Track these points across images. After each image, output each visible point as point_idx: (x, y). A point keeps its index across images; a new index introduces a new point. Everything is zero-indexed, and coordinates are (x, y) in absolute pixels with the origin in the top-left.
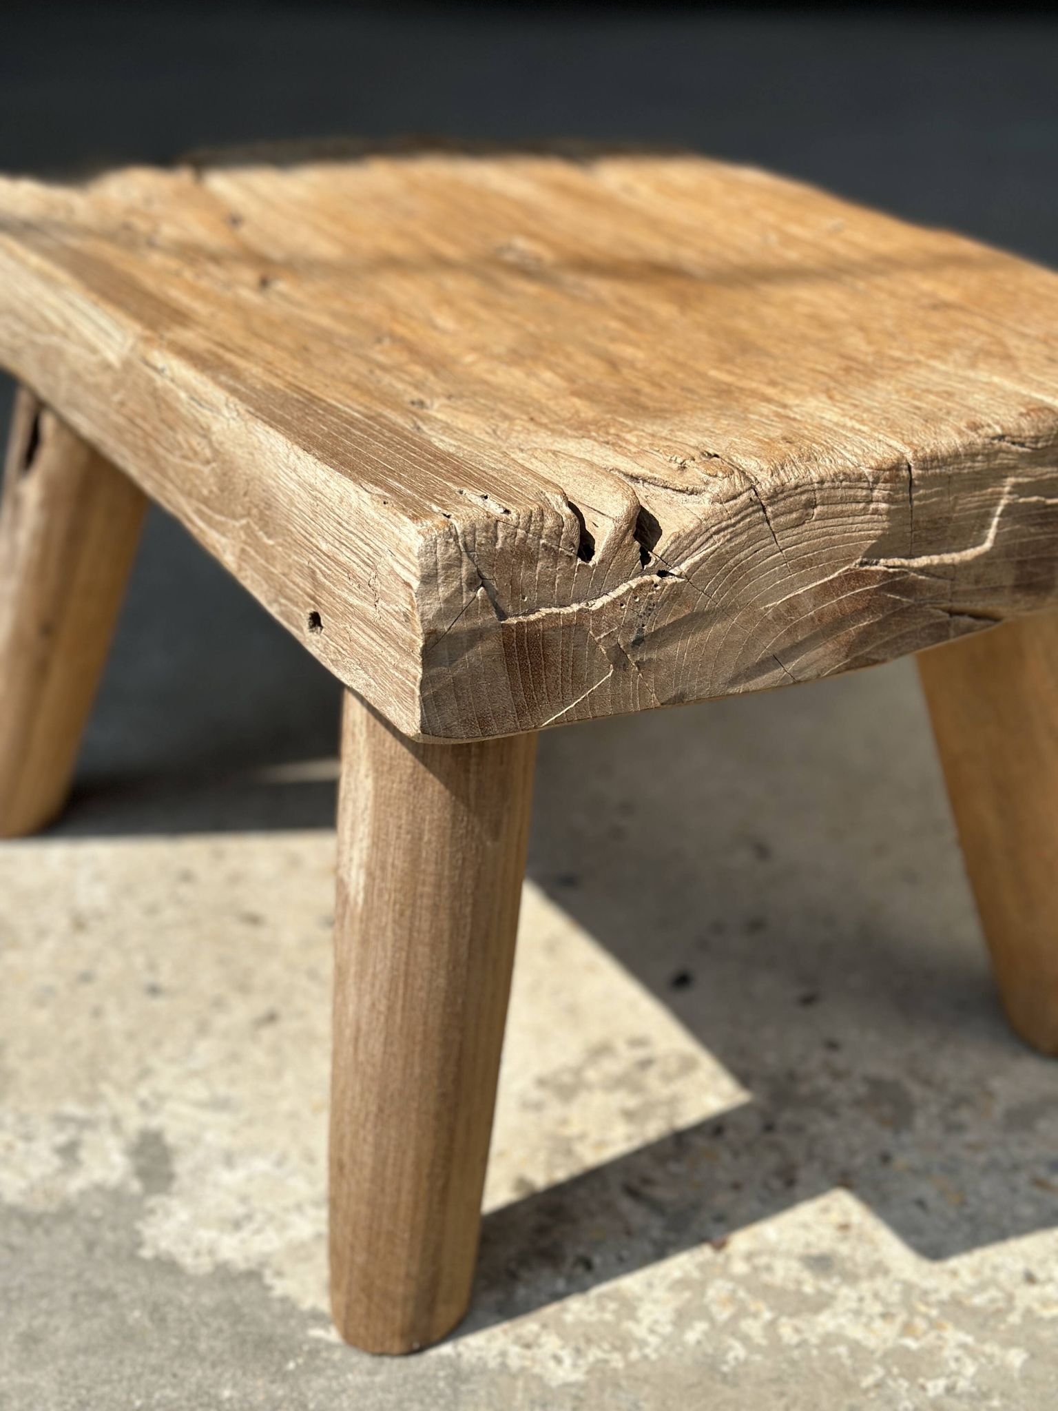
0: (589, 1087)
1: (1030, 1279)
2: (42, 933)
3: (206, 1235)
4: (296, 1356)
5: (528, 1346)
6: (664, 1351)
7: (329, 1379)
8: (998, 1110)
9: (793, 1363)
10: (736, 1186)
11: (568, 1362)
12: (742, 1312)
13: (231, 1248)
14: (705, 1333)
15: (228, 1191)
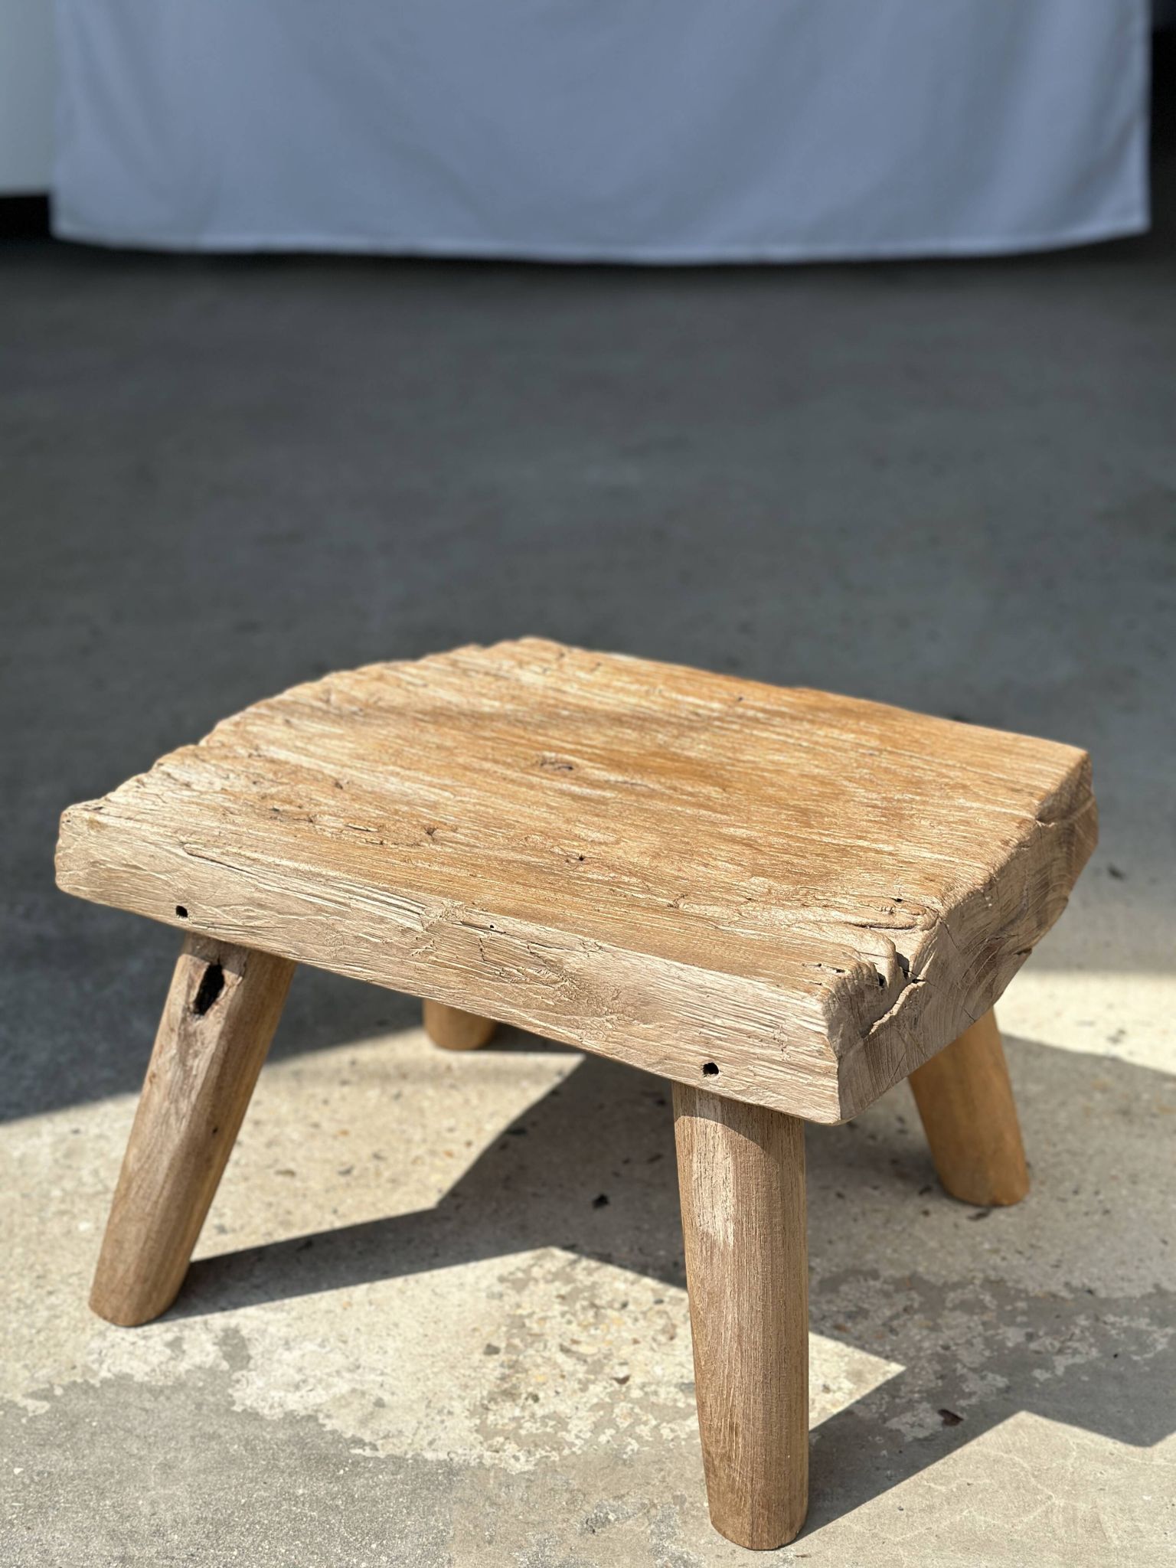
0: (536, 1280)
3: (276, 1395)
4: (344, 1467)
5: (497, 1451)
6: (585, 1449)
7: (367, 1479)
9: (669, 1450)
10: (636, 1342)
11: (523, 1459)
12: (637, 1421)
13: (295, 1402)
14: (612, 1436)
15: (288, 1365)
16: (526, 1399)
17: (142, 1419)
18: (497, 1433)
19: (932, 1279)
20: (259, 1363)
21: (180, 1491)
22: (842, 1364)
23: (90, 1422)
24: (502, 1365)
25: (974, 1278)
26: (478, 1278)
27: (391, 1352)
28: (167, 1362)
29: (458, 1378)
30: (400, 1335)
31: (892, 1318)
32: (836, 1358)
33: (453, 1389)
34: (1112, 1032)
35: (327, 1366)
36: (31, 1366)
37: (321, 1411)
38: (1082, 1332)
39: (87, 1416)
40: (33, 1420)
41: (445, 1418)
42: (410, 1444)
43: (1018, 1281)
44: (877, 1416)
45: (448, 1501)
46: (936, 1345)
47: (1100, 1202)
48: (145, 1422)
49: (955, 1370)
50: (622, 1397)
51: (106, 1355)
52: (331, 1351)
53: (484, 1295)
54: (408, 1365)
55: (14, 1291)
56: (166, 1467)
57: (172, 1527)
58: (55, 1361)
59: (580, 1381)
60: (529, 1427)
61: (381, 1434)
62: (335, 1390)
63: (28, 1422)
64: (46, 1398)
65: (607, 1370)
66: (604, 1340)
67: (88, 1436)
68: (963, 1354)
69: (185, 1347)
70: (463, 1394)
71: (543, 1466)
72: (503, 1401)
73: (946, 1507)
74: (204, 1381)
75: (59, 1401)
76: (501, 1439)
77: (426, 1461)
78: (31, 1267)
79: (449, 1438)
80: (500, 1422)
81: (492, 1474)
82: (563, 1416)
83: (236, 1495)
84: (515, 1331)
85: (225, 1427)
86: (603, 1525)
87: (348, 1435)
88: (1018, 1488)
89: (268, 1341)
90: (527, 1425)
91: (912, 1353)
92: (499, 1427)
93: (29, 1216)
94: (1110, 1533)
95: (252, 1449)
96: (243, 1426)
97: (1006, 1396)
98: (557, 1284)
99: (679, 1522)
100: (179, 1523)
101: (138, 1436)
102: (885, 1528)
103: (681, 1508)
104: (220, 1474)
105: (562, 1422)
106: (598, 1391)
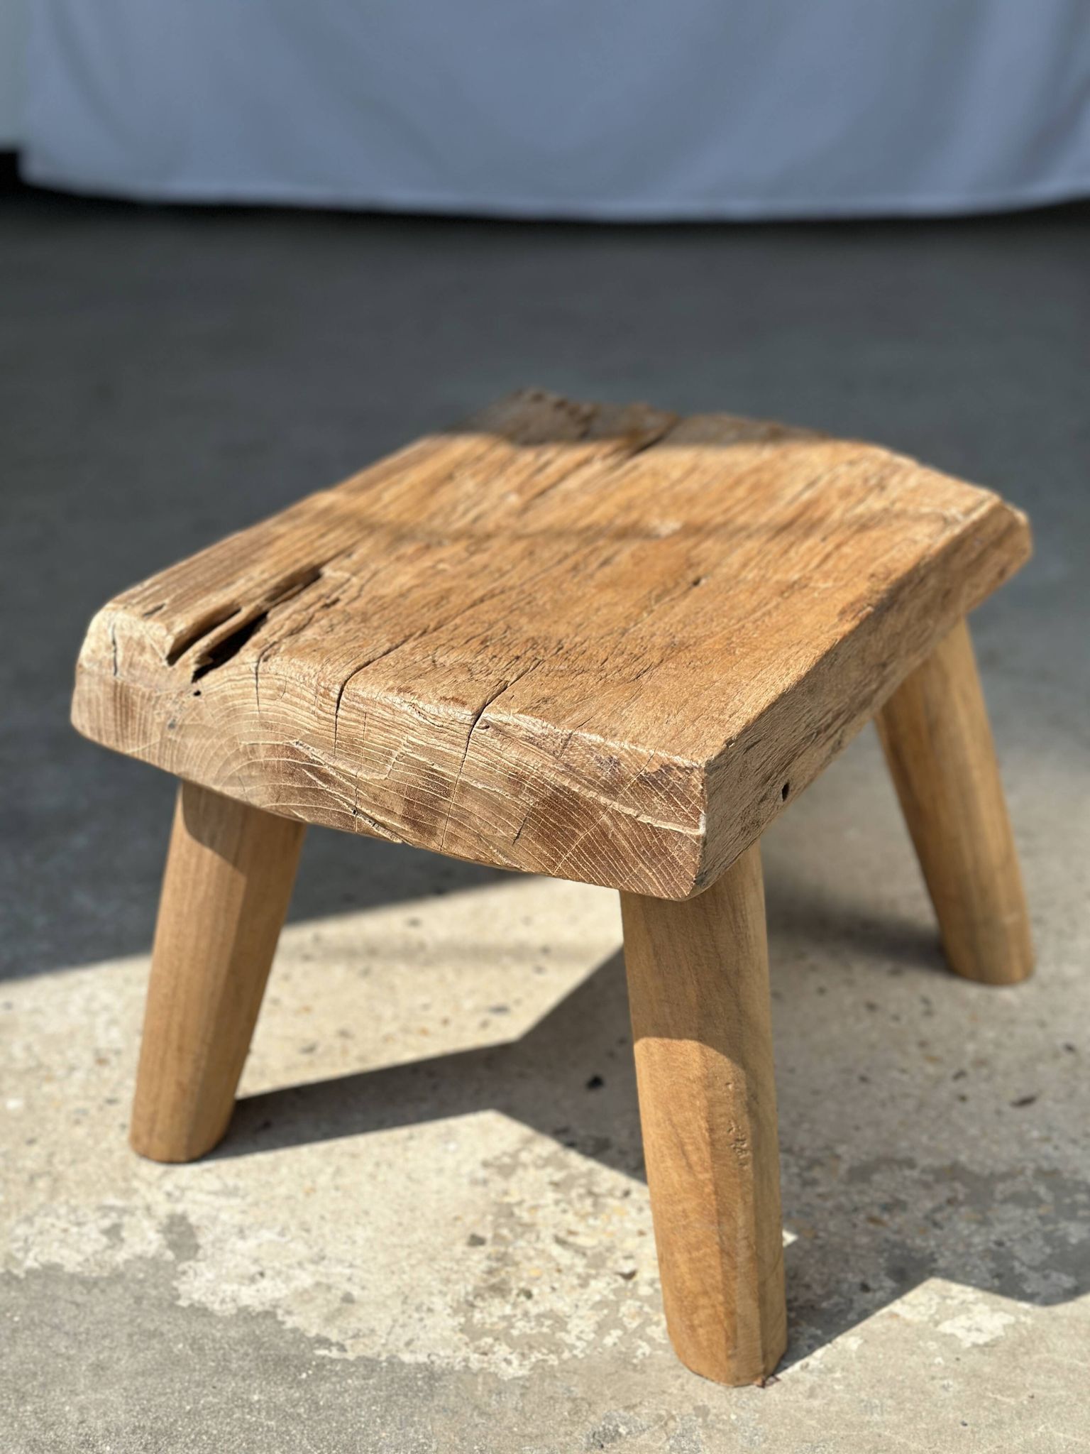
0: (525, 1166)
1: (865, 1288)
2: (72, 1069)
3: (228, 1289)
4: (306, 1370)
5: (485, 1354)
6: (588, 1352)
7: (334, 1384)
8: (843, 1168)
10: (641, 1233)
11: (516, 1363)
12: (647, 1322)
13: (249, 1296)
14: (619, 1338)
15: (243, 1255)
16: (518, 1295)
17: (72, 1314)
18: (485, 1333)
19: (975, 1168)
20: (209, 1253)
21: (113, 1395)
22: (881, 1261)
23: (12, 1317)
24: (489, 1257)
25: (1024, 1168)
26: (460, 1162)
27: (360, 1242)
28: (103, 1252)
29: (438, 1271)
30: (370, 1223)
31: (934, 1211)
32: (873, 1254)
33: (433, 1283)
35: (287, 1257)
37: (280, 1307)
39: (8, 1310)
41: (423, 1315)
42: (384, 1345)
43: (1076, 1172)
44: (926, 1318)
45: (429, 1411)
46: (987, 1241)
48: (75, 1317)
49: (1012, 1269)
50: (629, 1294)
51: (33, 1243)
52: (292, 1240)
53: (466, 1180)
54: (380, 1256)
56: (99, 1368)
57: (103, 1436)
59: (579, 1276)
60: (521, 1327)
61: (350, 1333)
62: (293, 1285)
65: (610, 1264)
66: (604, 1231)
67: (8, 1332)
68: (1018, 1250)
69: (124, 1234)
70: (445, 1289)
71: (540, 1371)
72: (492, 1297)
73: (1017, 1422)
74: (146, 1272)
77: (402, 1364)
79: (429, 1339)
80: (488, 1321)
81: (480, 1379)
82: (561, 1314)
83: (180, 1401)
84: (502, 1220)
85: (169, 1323)
86: (613, 1439)
87: (312, 1333)
89: (219, 1229)
90: (520, 1324)
91: (961, 1249)
92: (487, 1326)
95: (200, 1349)
96: (189, 1323)
98: (549, 1170)
99: (703, 1437)
100: (112, 1433)
101: (67, 1333)
102: (948, 1445)
103: (705, 1421)
104: (161, 1376)
105: (560, 1322)
106: (600, 1287)
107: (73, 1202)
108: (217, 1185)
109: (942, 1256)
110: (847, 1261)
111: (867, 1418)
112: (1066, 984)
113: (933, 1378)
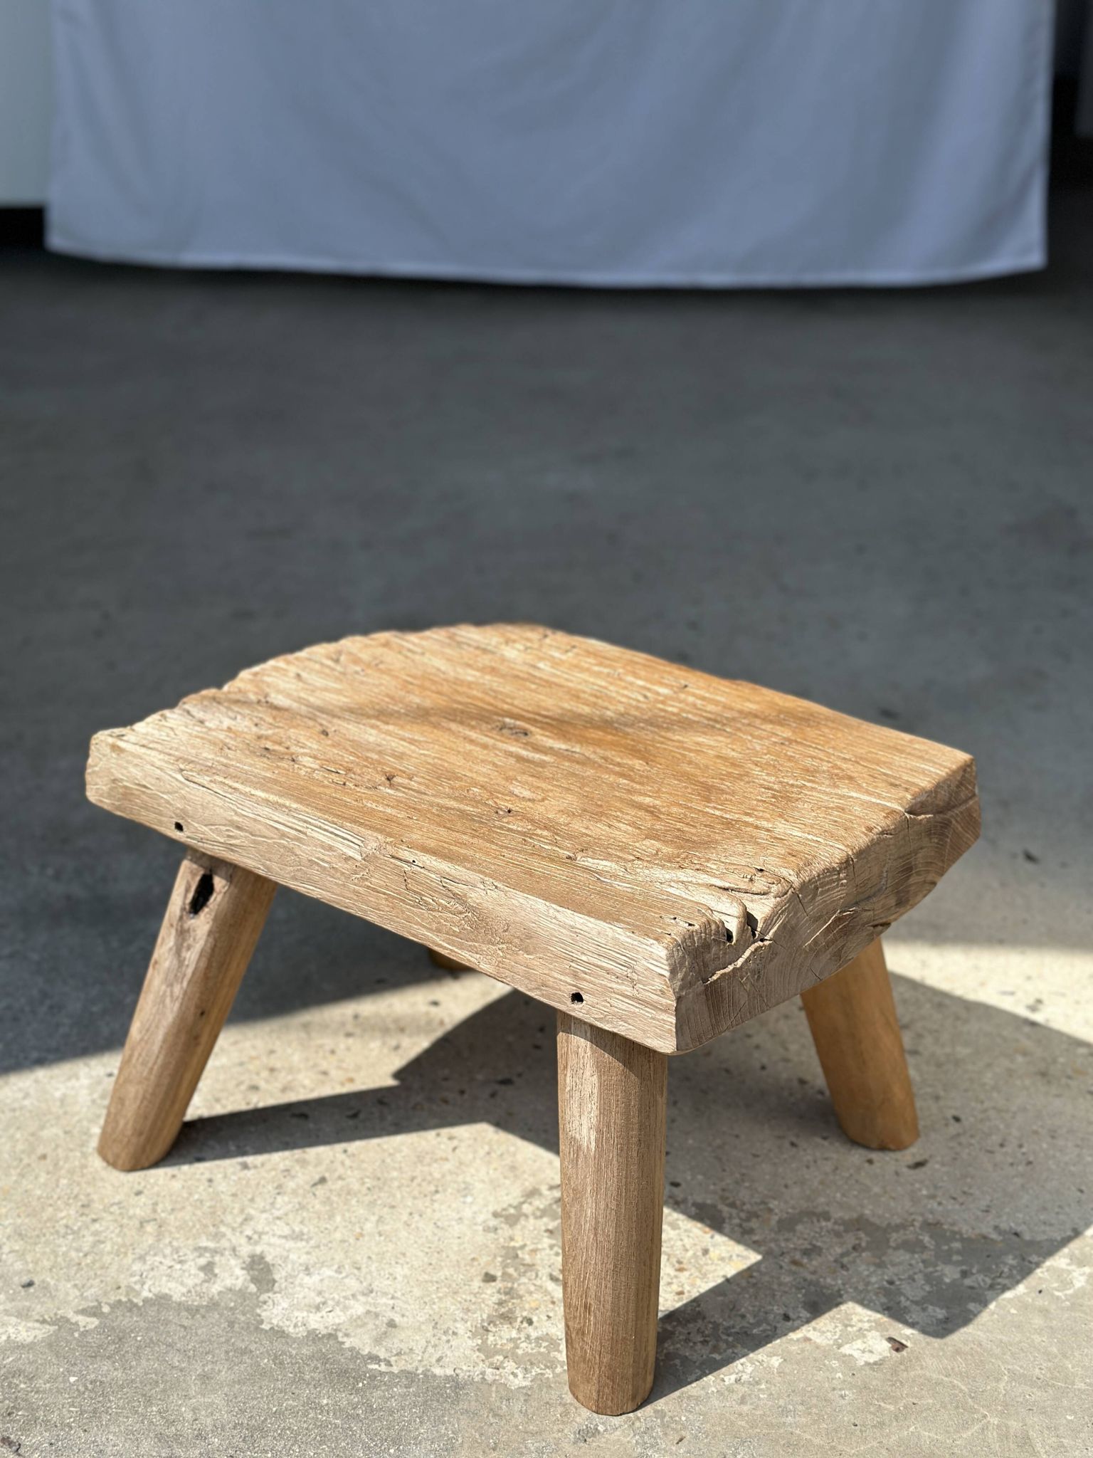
0: (525, 1216)
1: (786, 1317)
4: (362, 1380)
5: (497, 1368)
7: (383, 1391)
8: (774, 1219)
11: (520, 1376)
13: (316, 1322)
15: (309, 1289)
16: (522, 1322)
17: (181, 1335)
18: (497, 1352)
19: (877, 1221)
20: (283, 1286)
21: (218, 1399)
22: (800, 1296)
23: (136, 1337)
24: (499, 1292)
25: (914, 1220)
26: (475, 1213)
27: (400, 1278)
28: (201, 1284)
29: (460, 1303)
30: (407, 1263)
31: (843, 1255)
32: (794, 1290)
33: (457, 1312)
34: (1031, 1001)
35: (343, 1290)
36: (80, 1285)
37: (340, 1330)
38: (1010, 1270)
39: (132, 1332)
40: (85, 1334)
41: (450, 1338)
42: (420, 1361)
43: (953, 1224)
44: (831, 1342)
45: (456, 1412)
46: (883, 1280)
47: (1024, 1154)
48: (184, 1337)
49: (899, 1303)
51: (147, 1277)
52: (347, 1277)
53: (481, 1228)
54: (415, 1290)
55: (62, 1218)
56: (205, 1378)
57: (213, 1431)
58: (102, 1281)
60: (524, 1347)
61: (395, 1352)
62: (351, 1312)
63: (80, 1335)
64: (94, 1315)
67: (134, 1349)
68: (906, 1288)
69: (217, 1271)
70: (465, 1317)
71: (538, 1382)
72: (501, 1323)
73: (895, 1424)
74: (236, 1302)
75: (106, 1318)
76: (501, 1358)
77: (434, 1376)
78: (76, 1197)
79: (454, 1356)
80: (500, 1343)
81: (494, 1389)
82: (555, 1338)
83: (268, 1404)
84: (509, 1261)
85: (256, 1343)
86: (593, 1435)
87: (365, 1352)
88: (957, 1407)
89: (290, 1266)
90: (523, 1345)
91: (861, 1287)
92: (499, 1347)
93: (71, 1150)
94: (1038, 1447)
95: (280, 1363)
96: (271, 1343)
97: (945, 1326)
98: (545, 1220)
99: (660, 1434)
100: (218, 1428)
101: (178, 1350)
102: (842, 1441)
103: (662, 1421)
104: (253, 1385)
105: (554, 1344)
107: (175, 1244)
108: (286, 1231)
109: (847, 1292)
110: (774, 1295)
111: (783, 1420)
112: (957, 1063)
113: (834, 1389)
